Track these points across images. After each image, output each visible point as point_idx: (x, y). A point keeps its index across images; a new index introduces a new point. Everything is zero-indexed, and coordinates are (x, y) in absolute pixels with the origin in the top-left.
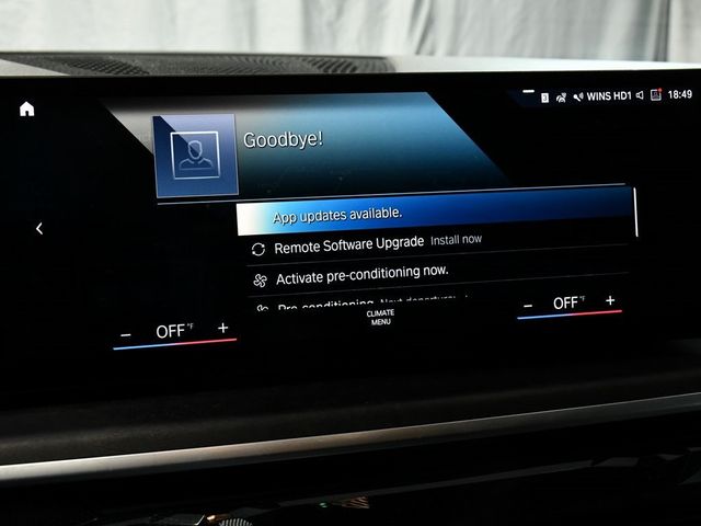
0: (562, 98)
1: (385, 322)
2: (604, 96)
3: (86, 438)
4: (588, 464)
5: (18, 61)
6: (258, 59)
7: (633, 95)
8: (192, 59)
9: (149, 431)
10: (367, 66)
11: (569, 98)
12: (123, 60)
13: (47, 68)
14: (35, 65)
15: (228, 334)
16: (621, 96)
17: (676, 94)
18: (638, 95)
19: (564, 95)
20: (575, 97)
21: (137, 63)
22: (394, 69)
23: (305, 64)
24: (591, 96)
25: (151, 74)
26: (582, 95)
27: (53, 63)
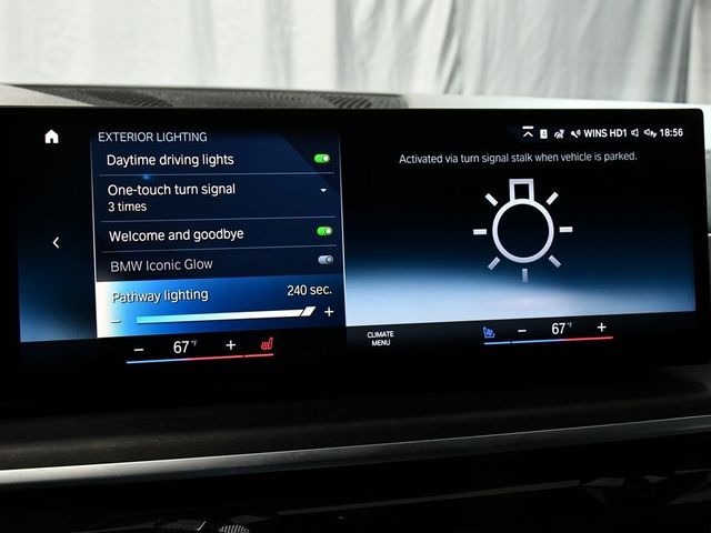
0: (560, 135)
1: (385, 343)
2: (600, 133)
3: (96, 445)
4: (575, 483)
5: (53, 93)
6: (272, 95)
7: (629, 132)
8: (215, 94)
10: (382, 102)
11: (567, 134)
12: (151, 94)
13: (78, 100)
14: (67, 97)
15: (235, 351)
16: (617, 133)
17: (667, 133)
18: (633, 133)
19: (562, 131)
20: (573, 133)
21: (163, 96)
22: (406, 105)
23: (322, 100)
24: (588, 133)
25: (175, 106)
26: (579, 132)
27: (85, 95)
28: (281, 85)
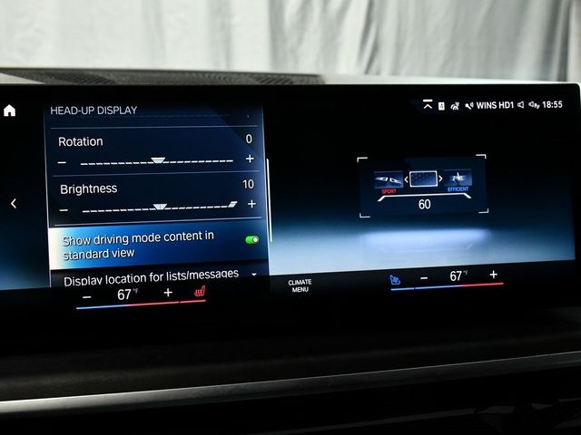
0: (455, 107)
1: (304, 289)
2: (491, 105)
3: (48, 381)
6: (207, 75)
7: (515, 105)
8: (157, 75)
9: (101, 377)
10: (302, 81)
11: (462, 106)
12: (100, 75)
13: (36, 80)
14: (27, 78)
15: (172, 298)
16: (505, 105)
17: (548, 105)
18: (519, 105)
19: (458, 104)
20: (467, 105)
21: (112, 77)
22: (323, 82)
23: (250, 79)
24: (480, 105)
25: (119, 84)
26: (472, 104)
28: (223, 68)
